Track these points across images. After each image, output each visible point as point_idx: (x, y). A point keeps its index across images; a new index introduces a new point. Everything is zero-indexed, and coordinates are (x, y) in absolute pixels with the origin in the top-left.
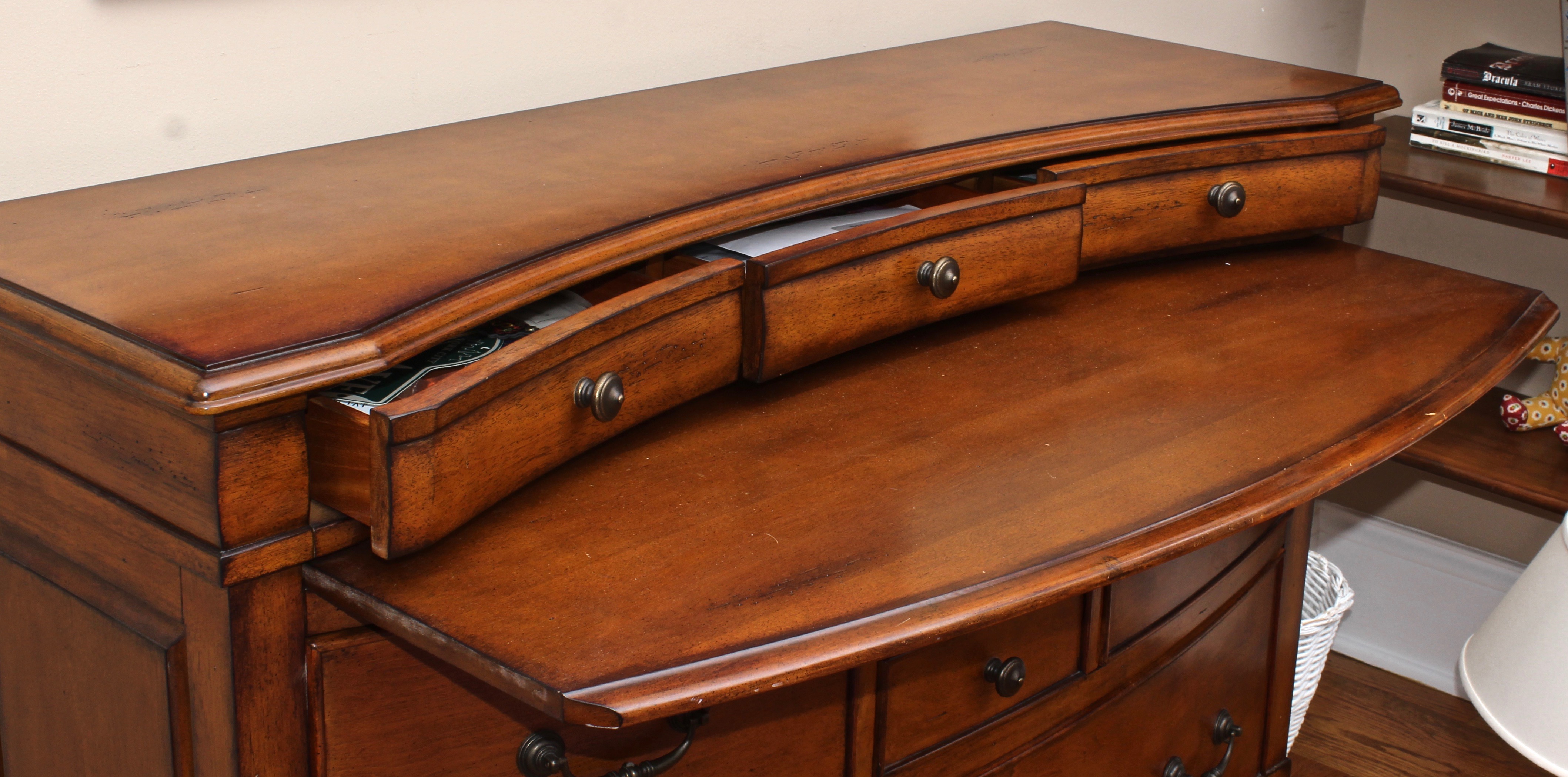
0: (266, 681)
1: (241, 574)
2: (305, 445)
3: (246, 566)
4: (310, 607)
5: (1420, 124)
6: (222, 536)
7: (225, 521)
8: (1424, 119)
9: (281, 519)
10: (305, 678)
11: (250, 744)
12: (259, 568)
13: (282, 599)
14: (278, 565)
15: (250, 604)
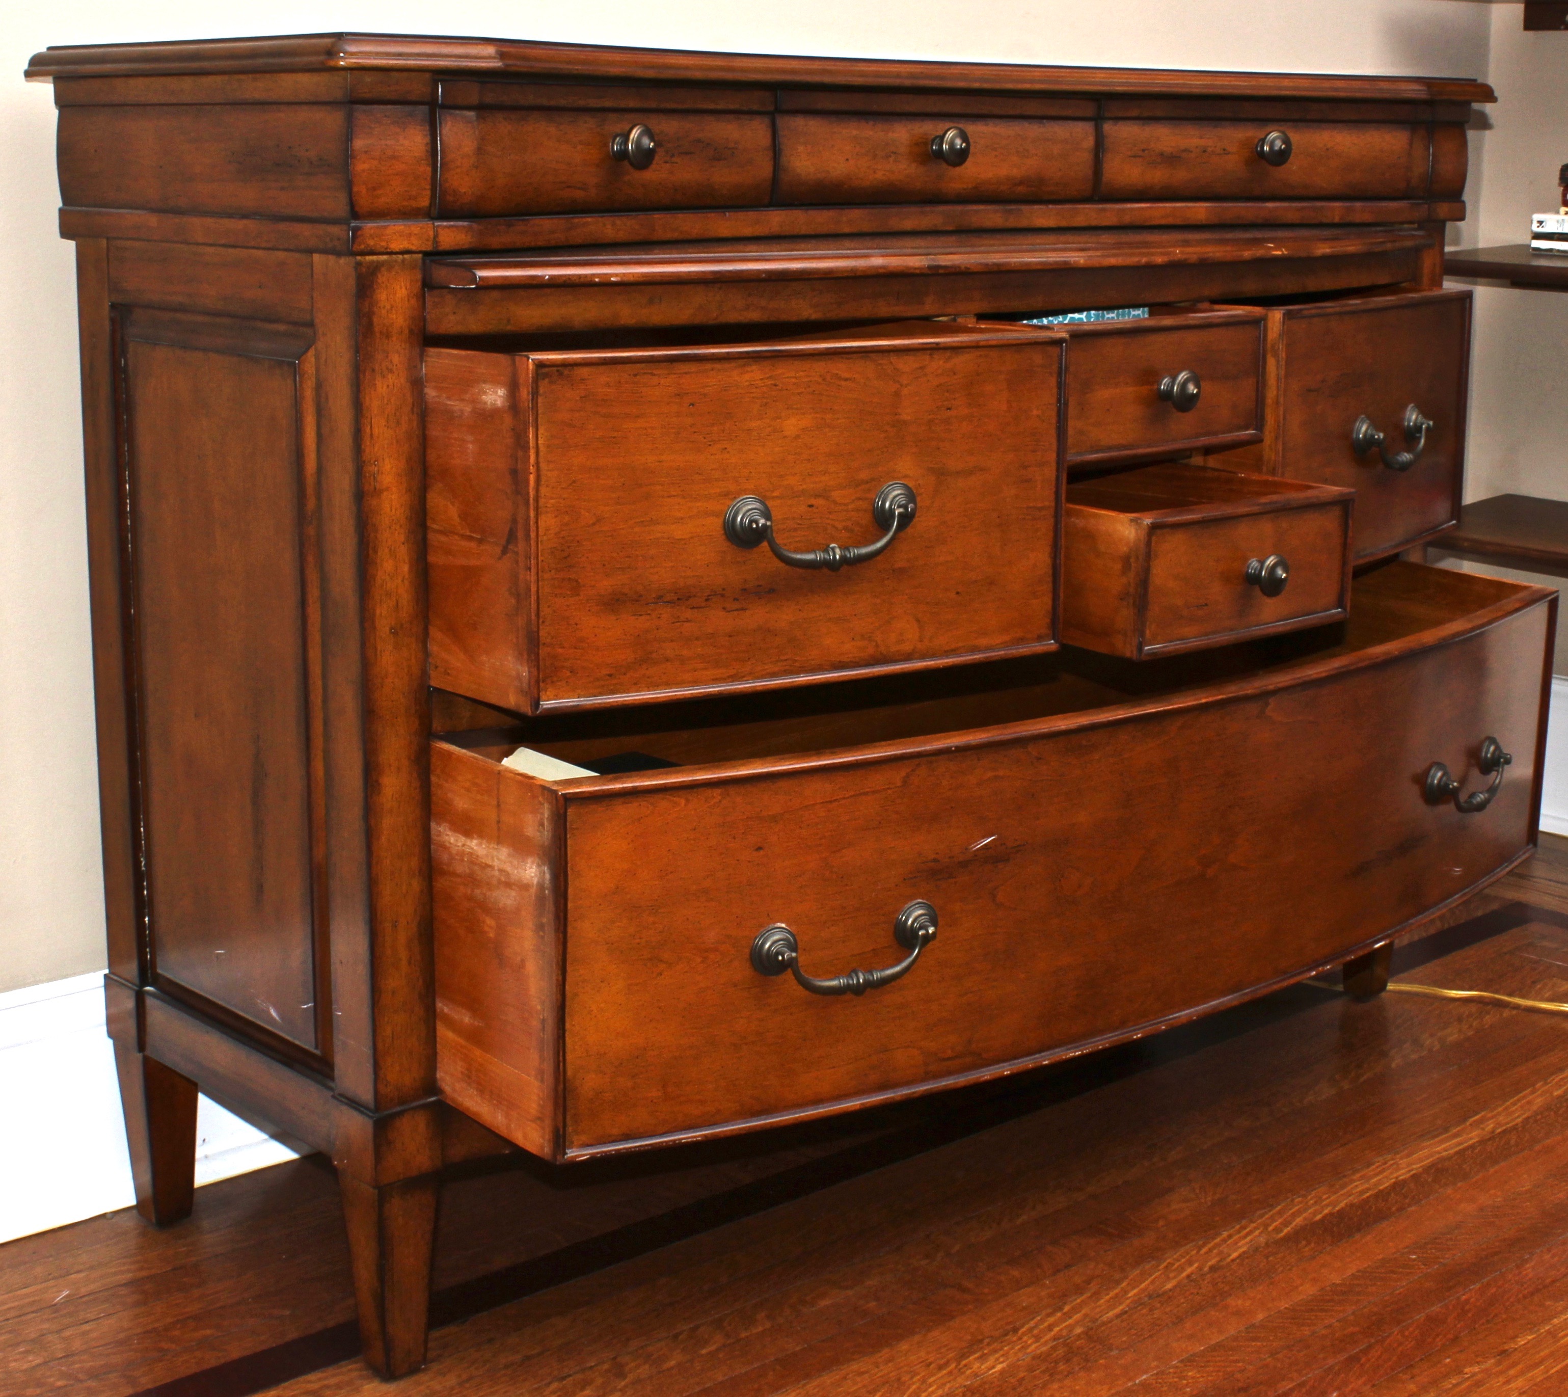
0: (387, 369)
1: (368, 245)
2: (429, 137)
3: (373, 239)
4: (429, 305)
5: (1540, 230)
6: (352, 204)
7: (355, 189)
8: (1543, 224)
9: (405, 203)
10: (422, 377)
11: (371, 427)
12: (383, 244)
13: (404, 291)
14: (401, 246)
15: (375, 287)
